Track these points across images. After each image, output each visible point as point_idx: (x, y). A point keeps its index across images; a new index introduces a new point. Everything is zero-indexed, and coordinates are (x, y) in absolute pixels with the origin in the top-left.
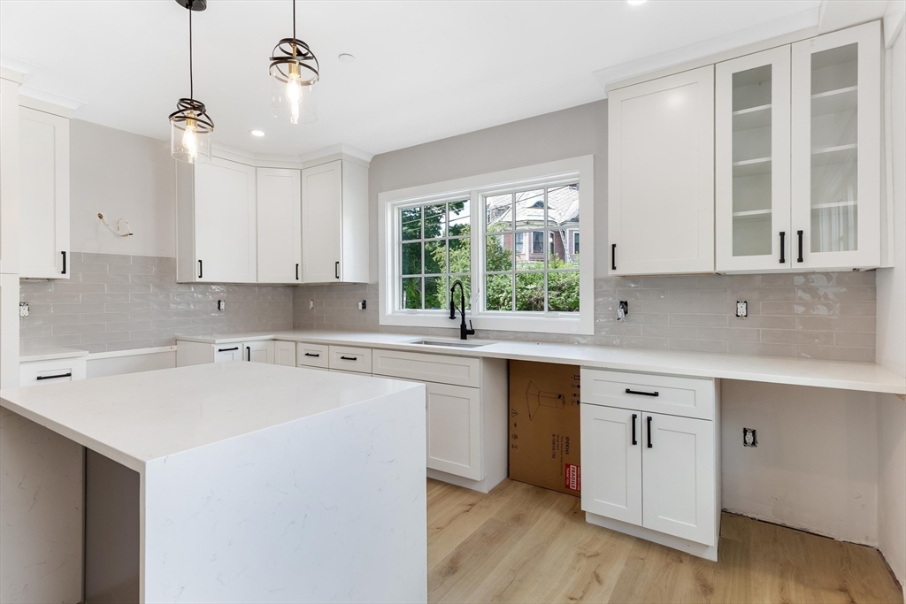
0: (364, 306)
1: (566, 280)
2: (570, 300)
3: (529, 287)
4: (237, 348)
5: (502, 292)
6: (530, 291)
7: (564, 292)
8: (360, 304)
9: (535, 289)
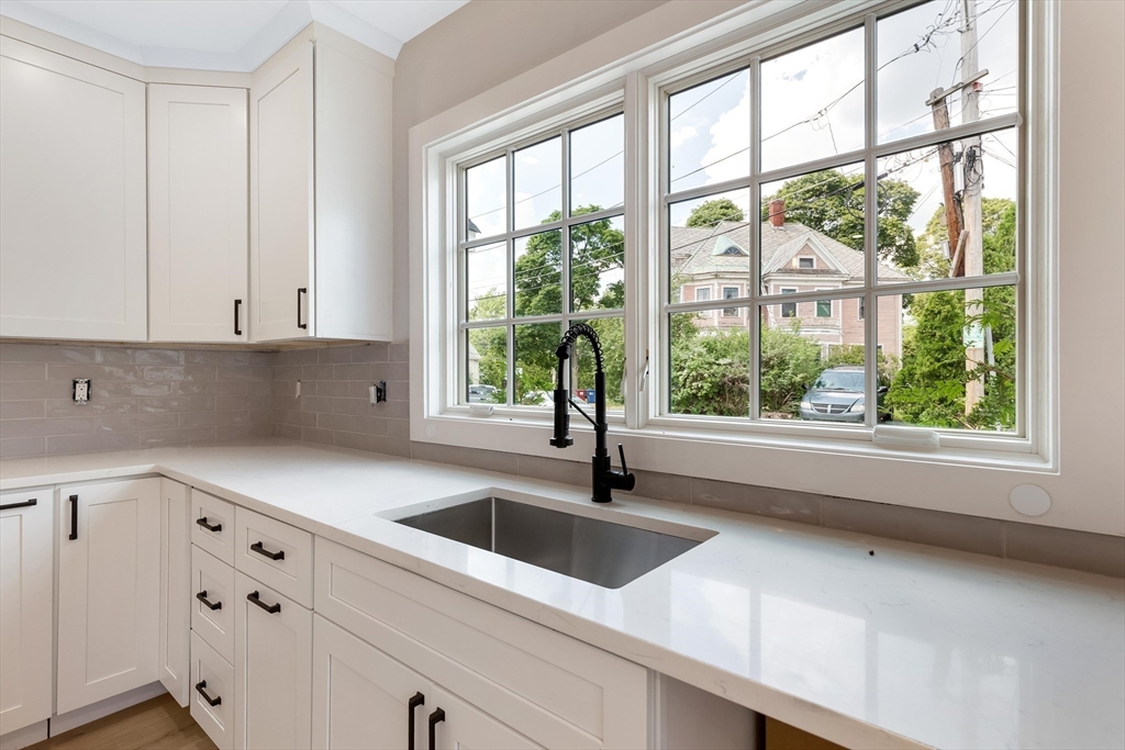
0: (381, 395)
1: (776, 351)
2: (781, 380)
3: (721, 361)
4: (32, 503)
5: (682, 369)
6: (722, 368)
7: (772, 368)
8: (373, 390)
9: (730, 364)
